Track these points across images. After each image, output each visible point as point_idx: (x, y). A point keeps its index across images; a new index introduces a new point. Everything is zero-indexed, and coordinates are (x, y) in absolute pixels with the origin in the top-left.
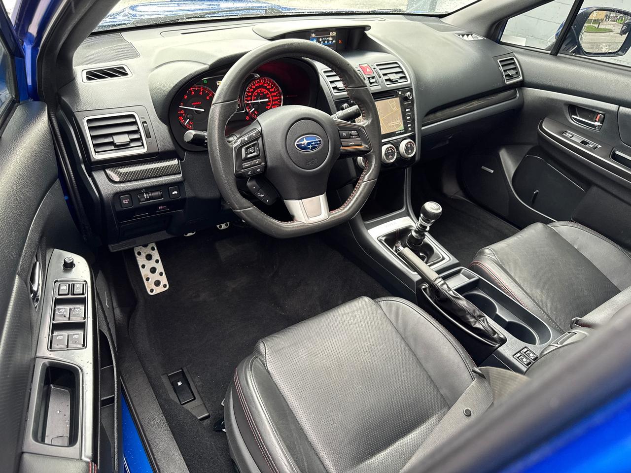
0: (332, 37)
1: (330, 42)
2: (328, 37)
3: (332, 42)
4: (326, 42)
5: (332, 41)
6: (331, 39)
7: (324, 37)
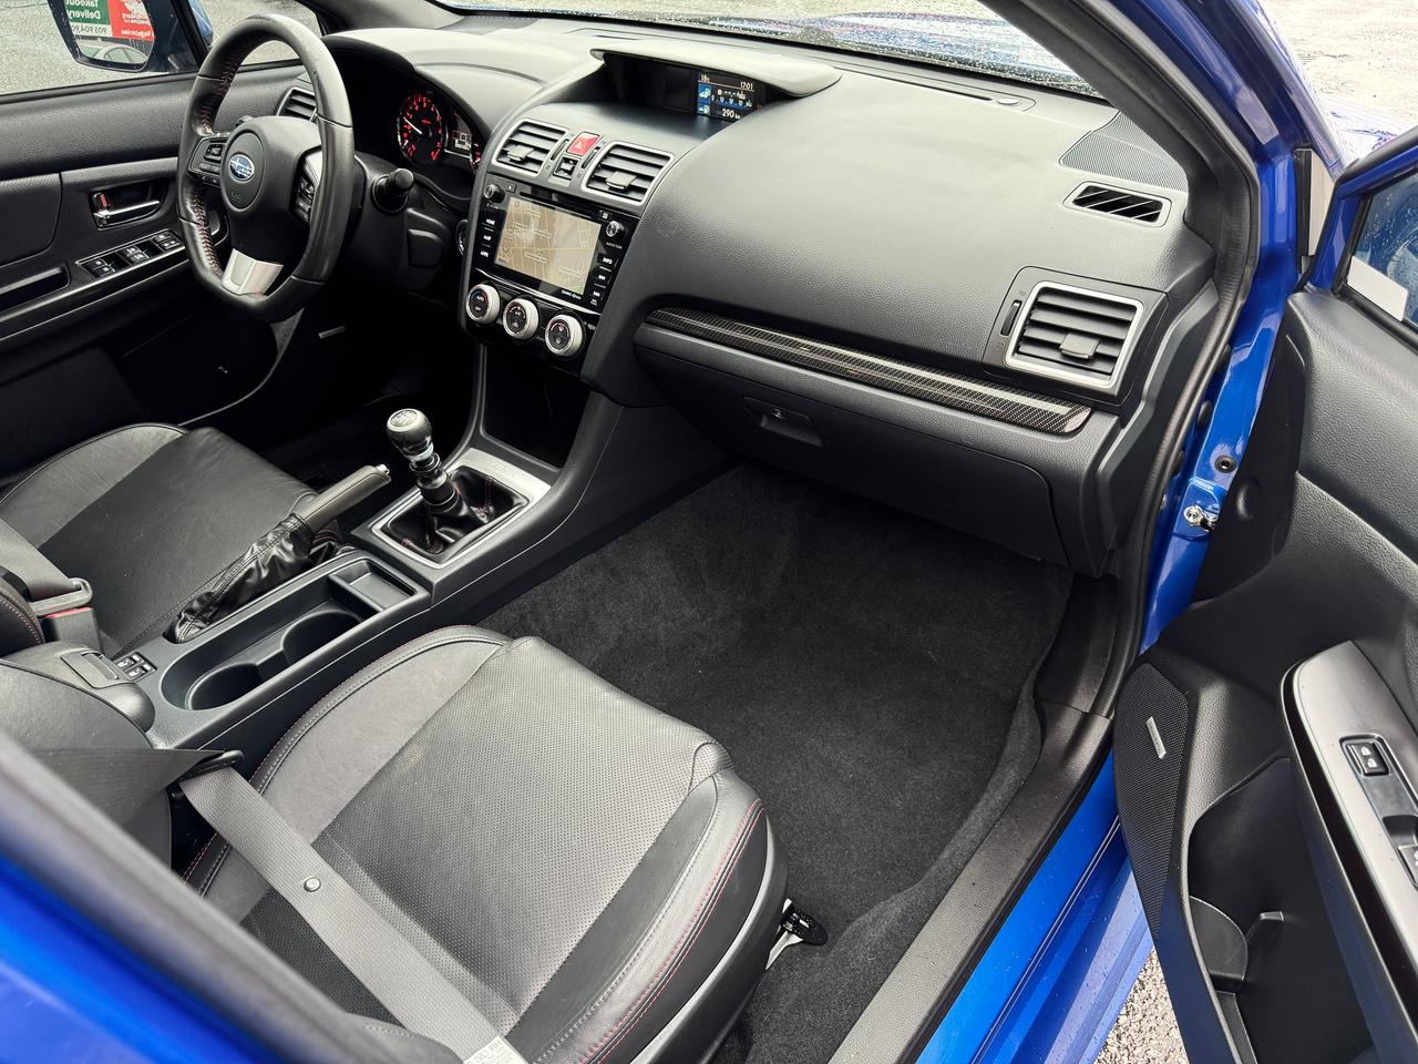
0: (745, 92)
1: (741, 103)
2: (736, 91)
3: (744, 104)
4: (731, 101)
5: (744, 101)
6: (742, 96)
7: (728, 90)
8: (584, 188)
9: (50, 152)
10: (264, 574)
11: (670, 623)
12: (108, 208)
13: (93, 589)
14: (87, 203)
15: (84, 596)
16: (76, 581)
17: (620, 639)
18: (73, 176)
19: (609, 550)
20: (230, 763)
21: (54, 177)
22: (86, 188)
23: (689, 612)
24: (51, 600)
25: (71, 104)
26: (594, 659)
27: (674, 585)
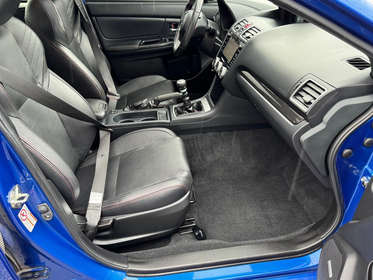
8: (241, 36)
9: (164, 14)
10: (145, 106)
11: (234, 161)
12: (173, 28)
13: (120, 98)
14: (169, 26)
15: (118, 98)
16: (118, 95)
17: (219, 158)
18: (168, 20)
19: (223, 134)
20: (109, 131)
21: (164, 19)
22: (170, 23)
23: (241, 160)
24: (112, 96)
25: (172, 4)
26: (211, 160)
27: (239, 151)
